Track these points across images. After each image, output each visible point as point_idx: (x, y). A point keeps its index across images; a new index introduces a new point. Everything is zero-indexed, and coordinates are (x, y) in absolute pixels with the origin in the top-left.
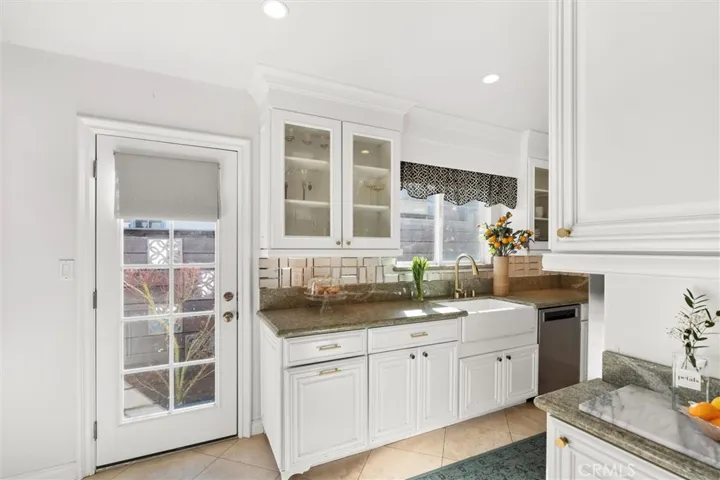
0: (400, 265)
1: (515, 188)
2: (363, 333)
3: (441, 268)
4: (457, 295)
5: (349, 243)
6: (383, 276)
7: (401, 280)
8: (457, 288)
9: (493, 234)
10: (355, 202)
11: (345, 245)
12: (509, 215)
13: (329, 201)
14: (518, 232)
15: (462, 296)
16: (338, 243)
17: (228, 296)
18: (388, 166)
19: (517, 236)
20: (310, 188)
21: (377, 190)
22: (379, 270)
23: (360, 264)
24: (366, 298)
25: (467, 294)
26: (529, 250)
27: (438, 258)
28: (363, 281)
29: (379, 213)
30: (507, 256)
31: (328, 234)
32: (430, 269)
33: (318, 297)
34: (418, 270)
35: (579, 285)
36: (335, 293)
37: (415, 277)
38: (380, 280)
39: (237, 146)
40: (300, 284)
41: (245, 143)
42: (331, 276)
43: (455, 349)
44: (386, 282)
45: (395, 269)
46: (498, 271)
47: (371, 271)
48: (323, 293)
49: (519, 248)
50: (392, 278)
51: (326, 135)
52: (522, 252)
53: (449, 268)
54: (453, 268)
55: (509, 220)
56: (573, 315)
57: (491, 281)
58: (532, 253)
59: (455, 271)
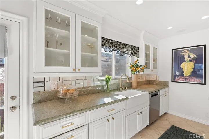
0: (100, 78)
1: (139, 51)
2: (86, 114)
3: (115, 79)
4: (121, 89)
5: (79, 70)
6: (94, 83)
7: (101, 84)
8: (121, 87)
9: (133, 66)
10: (82, 51)
11: (77, 71)
12: (138, 60)
13: (69, 50)
14: (141, 66)
15: (123, 89)
16: (74, 70)
17: (13, 98)
18: (96, 37)
19: (140, 67)
20: (61, 44)
21: (91, 48)
22: (92, 80)
23: (84, 78)
24: (87, 92)
25: (124, 89)
26: (144, 72)
27: (114, 76)
28: (85, 86)
29: (92, 57)
30: (137, 74)
31: (69, 66)
32: (112, 79)
33: (63, 96)
34: (107, 81)
35: (155, 83)
36: (72, 93)
37: (106, 83)
38: (92, 85)
39: (20, 20)
40: (56, 89)
41: (25, 19)
42: (71, 84)
43: (124, 113)
44: (95, 85)
45: (98, 80)
46: (134, 79)
47: (89, 81)
48: (66, 94)
49: (141, 72)
50: (97, 84)
51: (68, 19)
52: (142, 73)
53: (118, 79)
54: (120, 79)
55: (138, 62)
56: (158, 94)
57: (131, 83)
58: (145, 73)
59: (120, 80)
